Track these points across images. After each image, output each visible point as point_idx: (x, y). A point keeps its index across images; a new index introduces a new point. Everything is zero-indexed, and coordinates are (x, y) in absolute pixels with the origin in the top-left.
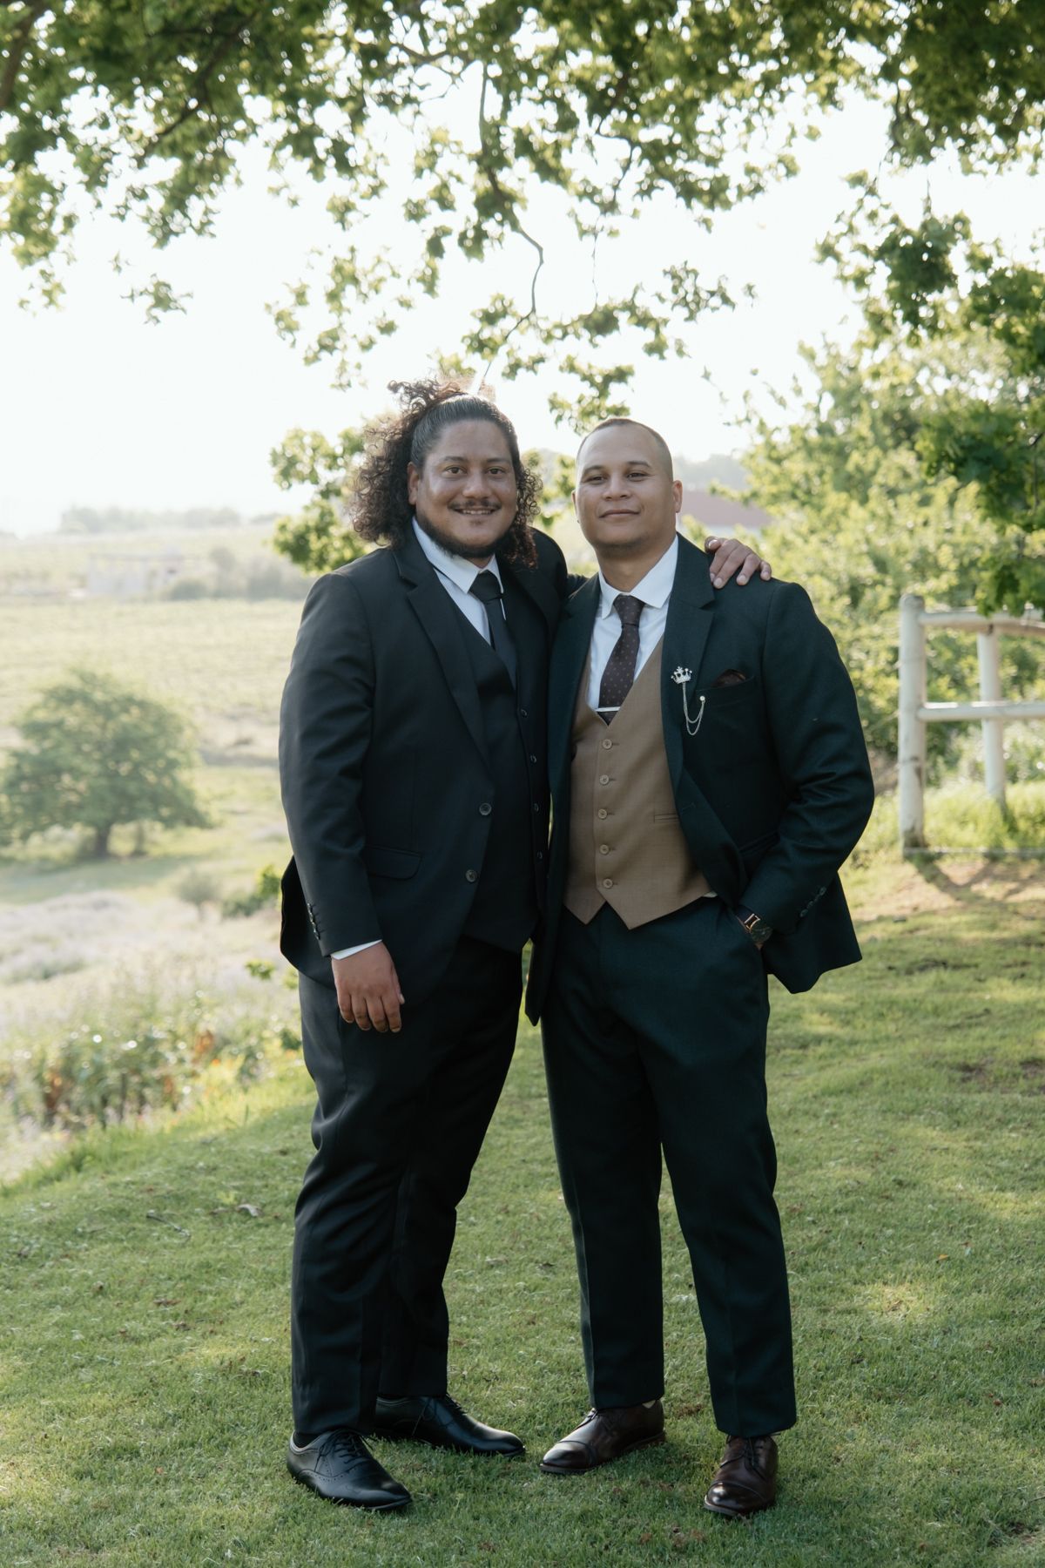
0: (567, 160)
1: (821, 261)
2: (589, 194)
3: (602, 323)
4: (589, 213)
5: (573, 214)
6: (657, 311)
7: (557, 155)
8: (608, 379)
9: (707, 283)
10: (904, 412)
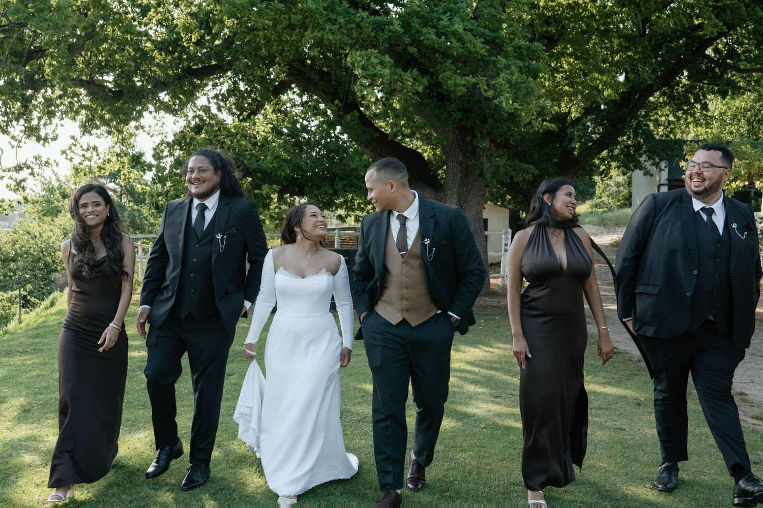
0: (10, 129)
1: (62, 154)
2: (13, 137)
3: (19, 168)
4: (15, 143)
5: (10, 143)
6: (32, 165)
7: (7, 128)
8: (21, 181)
9: (44, 159)
10: (64, 192)
